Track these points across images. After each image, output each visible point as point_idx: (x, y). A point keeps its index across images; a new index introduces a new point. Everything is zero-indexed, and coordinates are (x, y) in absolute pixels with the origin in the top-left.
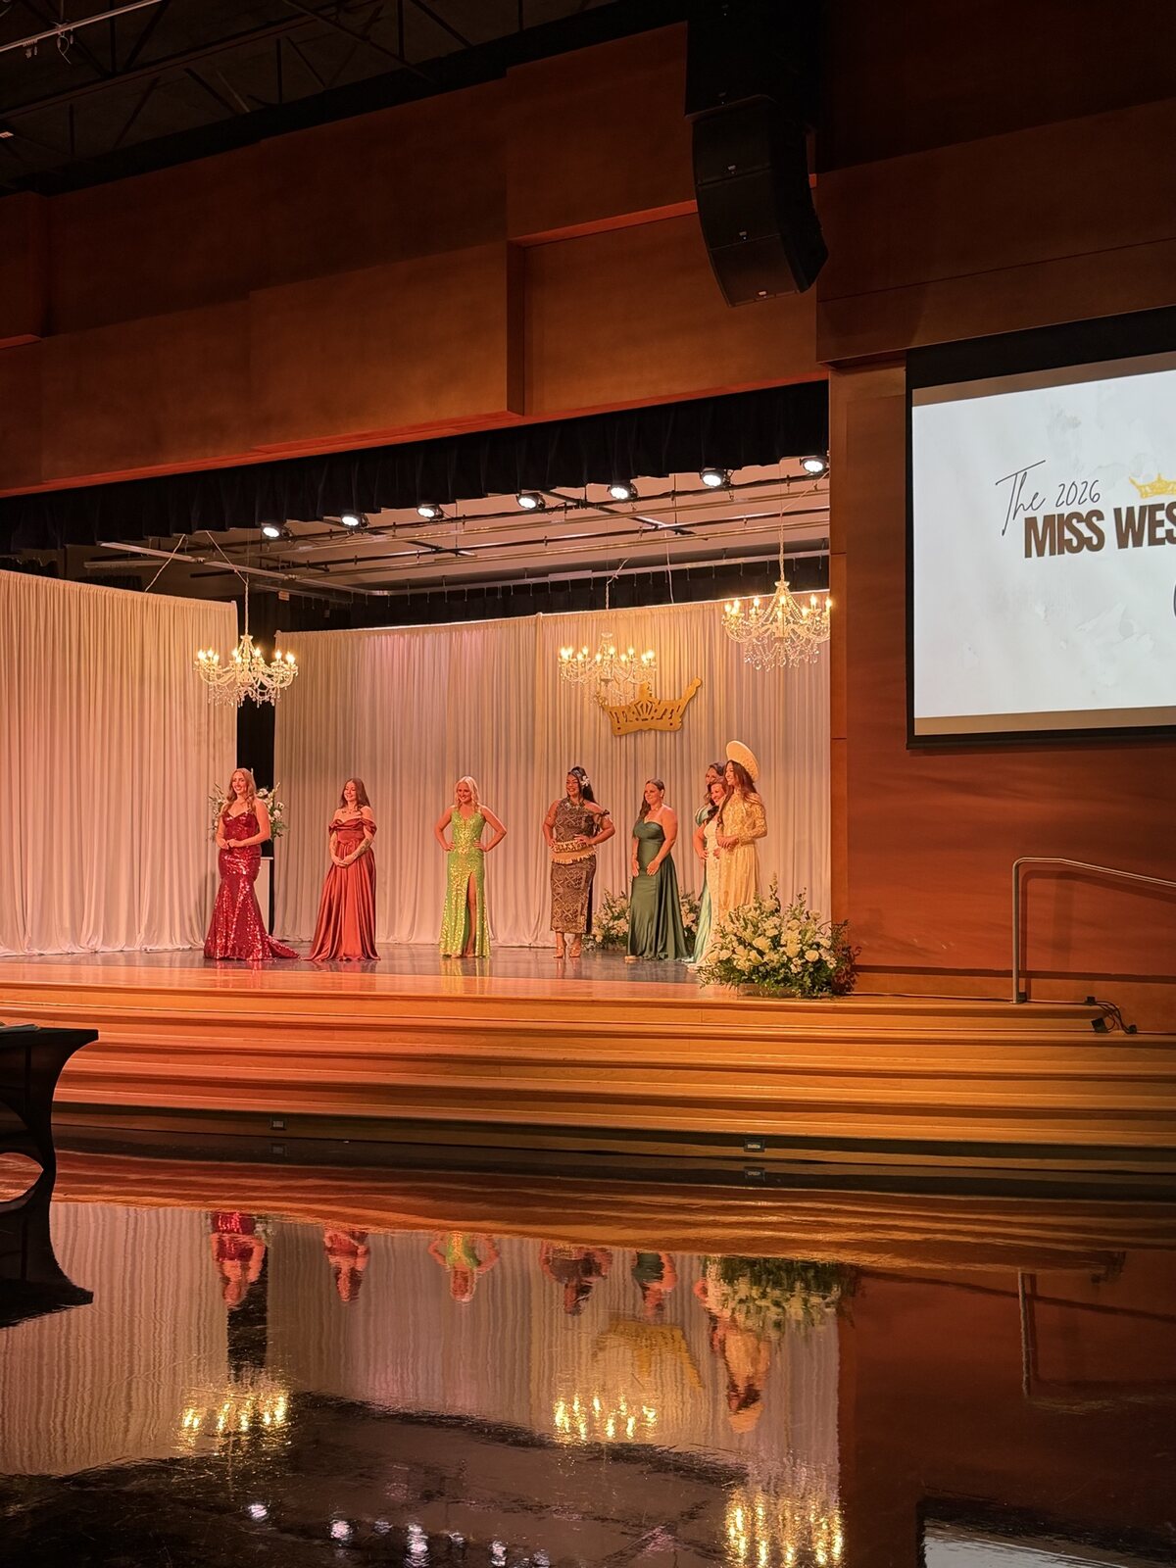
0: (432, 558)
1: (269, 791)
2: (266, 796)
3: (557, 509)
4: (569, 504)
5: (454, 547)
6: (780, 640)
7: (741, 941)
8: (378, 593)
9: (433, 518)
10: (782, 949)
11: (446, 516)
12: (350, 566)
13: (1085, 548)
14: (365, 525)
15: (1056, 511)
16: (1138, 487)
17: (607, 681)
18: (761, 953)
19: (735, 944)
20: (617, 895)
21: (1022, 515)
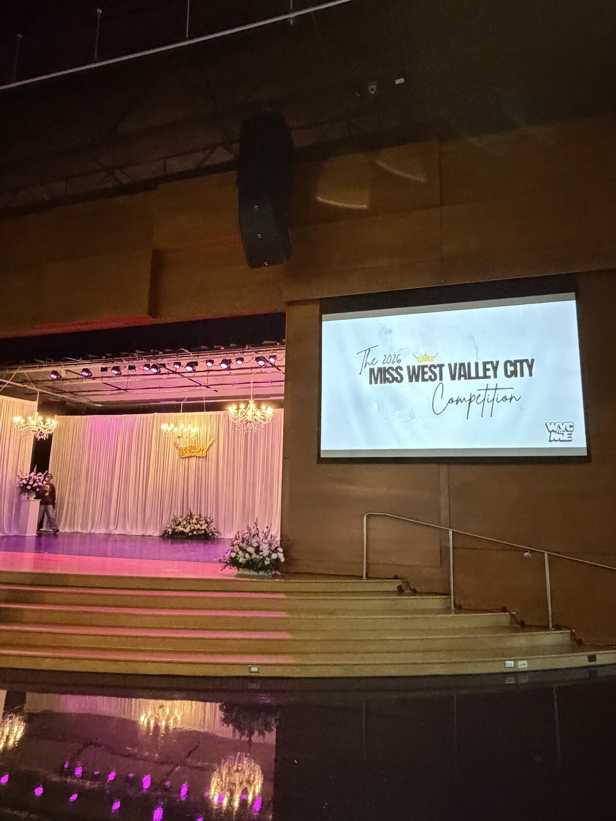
0: (117, 392)
1: (43, 474)
2: (40, 476)
3: (165, 374)
4: (170, 372)
5: (125, 388)
6: (250, 422)
7: (241, 549)
8: (97, 405)
9: (117, 374)
10: (261, 553)
11: (122, 375)
12: (86, 393)
13: (395, 381)
14: (91, 376)
15: (382, 366)
16: (417, 358)
17: (179, 437)
18: (250, 555)
19: (238, 550)
20: (179, 516)
21: (368, 367)
